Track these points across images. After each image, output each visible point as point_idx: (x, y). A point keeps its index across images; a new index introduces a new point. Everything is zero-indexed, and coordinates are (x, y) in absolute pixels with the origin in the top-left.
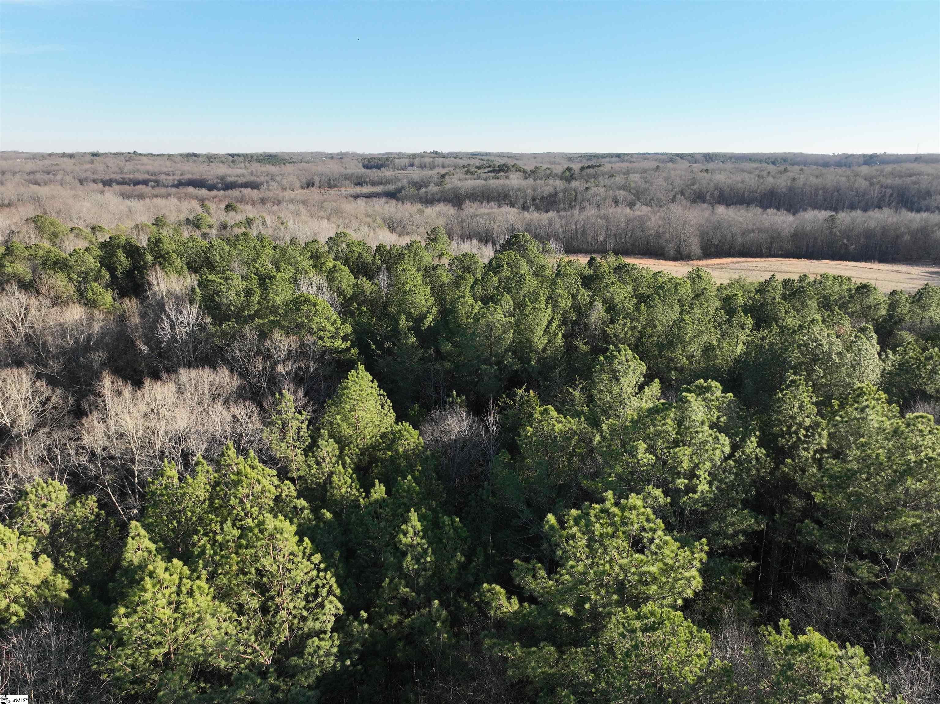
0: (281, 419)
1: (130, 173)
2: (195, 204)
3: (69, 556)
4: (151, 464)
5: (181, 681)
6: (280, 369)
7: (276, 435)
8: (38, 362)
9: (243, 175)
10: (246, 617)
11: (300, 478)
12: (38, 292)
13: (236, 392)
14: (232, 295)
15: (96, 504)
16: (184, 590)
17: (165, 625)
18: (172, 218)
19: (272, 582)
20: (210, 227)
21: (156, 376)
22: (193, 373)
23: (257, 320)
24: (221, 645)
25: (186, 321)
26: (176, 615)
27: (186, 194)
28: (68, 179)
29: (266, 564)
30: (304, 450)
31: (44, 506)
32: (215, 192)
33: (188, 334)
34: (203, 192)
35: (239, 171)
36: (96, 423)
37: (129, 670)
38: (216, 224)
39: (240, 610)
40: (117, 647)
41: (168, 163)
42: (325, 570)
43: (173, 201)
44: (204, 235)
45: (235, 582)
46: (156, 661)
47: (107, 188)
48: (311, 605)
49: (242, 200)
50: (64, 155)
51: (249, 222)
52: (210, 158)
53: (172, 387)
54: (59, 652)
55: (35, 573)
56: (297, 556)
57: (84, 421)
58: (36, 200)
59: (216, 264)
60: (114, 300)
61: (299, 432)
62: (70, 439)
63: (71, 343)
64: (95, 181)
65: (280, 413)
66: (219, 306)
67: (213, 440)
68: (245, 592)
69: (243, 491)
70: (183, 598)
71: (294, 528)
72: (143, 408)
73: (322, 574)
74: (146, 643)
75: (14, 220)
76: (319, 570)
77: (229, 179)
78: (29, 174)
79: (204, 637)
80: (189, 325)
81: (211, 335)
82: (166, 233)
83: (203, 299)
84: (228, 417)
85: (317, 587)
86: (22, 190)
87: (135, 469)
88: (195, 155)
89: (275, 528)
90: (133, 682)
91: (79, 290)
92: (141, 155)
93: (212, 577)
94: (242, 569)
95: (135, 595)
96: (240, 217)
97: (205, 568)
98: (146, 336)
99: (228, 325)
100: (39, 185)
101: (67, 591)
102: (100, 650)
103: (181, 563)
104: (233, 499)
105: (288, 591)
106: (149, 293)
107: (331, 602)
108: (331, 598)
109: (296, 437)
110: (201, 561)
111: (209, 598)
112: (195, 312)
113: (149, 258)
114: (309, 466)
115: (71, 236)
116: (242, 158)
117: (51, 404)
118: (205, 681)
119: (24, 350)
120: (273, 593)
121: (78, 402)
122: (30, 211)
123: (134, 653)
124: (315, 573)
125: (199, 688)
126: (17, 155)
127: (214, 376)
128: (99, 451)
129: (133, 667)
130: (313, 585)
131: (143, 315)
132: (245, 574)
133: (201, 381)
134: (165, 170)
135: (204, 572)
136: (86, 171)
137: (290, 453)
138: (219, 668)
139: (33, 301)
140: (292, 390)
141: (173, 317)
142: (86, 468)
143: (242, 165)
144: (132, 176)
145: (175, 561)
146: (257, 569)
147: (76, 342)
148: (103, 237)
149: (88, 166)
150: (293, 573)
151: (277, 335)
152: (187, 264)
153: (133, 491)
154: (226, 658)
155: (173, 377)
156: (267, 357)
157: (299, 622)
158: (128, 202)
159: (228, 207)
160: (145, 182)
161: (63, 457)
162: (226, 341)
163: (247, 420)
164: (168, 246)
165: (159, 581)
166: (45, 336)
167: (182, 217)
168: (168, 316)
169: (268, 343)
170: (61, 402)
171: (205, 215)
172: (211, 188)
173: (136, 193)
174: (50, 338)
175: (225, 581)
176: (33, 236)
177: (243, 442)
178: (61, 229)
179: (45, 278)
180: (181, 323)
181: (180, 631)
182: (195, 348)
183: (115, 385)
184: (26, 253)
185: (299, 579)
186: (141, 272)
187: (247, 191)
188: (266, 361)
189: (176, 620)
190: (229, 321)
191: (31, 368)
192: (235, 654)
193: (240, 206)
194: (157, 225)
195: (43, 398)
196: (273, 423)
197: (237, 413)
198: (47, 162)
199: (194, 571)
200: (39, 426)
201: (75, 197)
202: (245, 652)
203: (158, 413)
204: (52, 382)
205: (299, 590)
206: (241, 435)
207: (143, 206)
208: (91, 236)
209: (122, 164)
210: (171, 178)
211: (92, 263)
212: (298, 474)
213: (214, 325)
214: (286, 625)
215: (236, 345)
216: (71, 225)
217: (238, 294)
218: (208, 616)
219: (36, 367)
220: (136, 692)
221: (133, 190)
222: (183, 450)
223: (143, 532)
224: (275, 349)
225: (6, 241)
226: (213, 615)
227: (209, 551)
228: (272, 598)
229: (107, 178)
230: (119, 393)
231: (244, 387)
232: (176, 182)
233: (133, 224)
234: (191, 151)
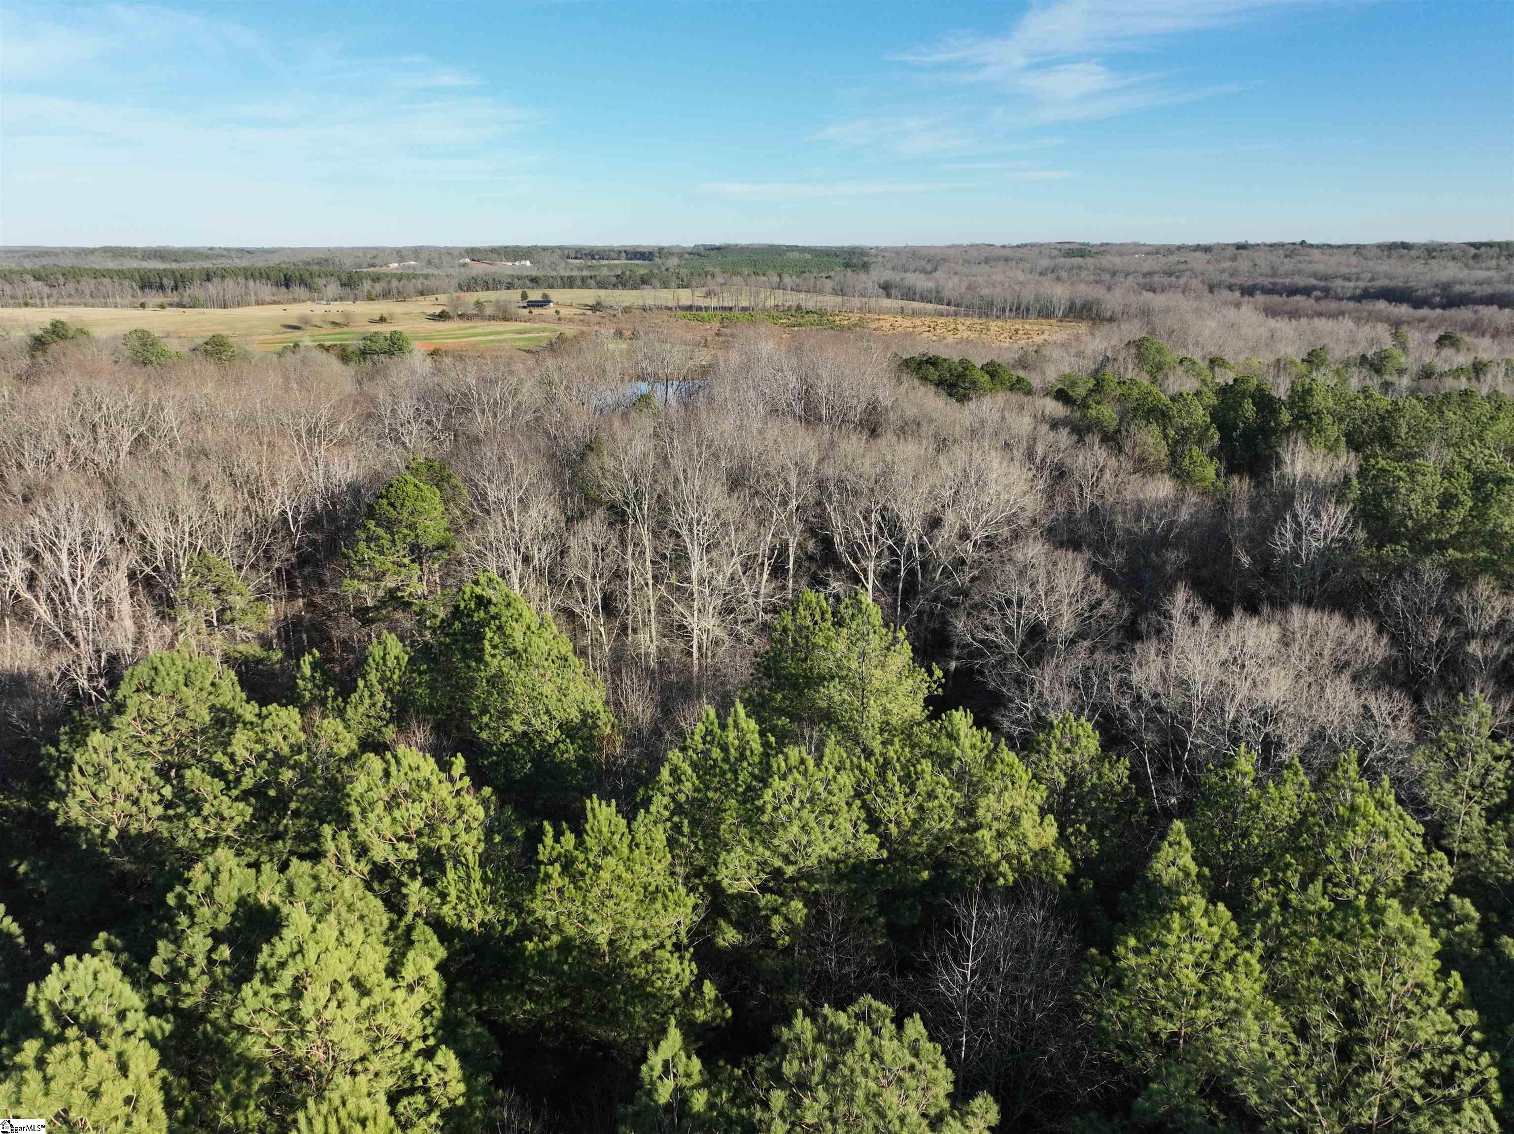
0: (1456, 740)
1: (1287, 275)
2: (1383, 332)
3: (1079, 830)
4: (1214, 740)
5: (1186, 1086)
6: (1474, 648)
7: (1438, 766)
8: (1099, 548)
9: (1489, 282)
10: (1308, 1047)
11: (1465, 855)
12: (1120, 449)
13: (1377, 667)
14: (1416, 500)
15: (1127, 772)
16: (1223, 956)
17: (1184, 993)
18: (1338, 352)
19: (1369, 1015)
20: (1401, 372)
21: (1252, 609)
22: (1312, 618)
23: (1451, 551)
24: (1260, 1070)
25: (1322, 530)
26: (1202, 986)
27: (1370, 313)
28: (1194, 283)
29: (1368, 982)
30: (1487, 809)
31: (1068, 751)
32: (1424, 312)
33: (1321, 553)
34: (1404, 310)
35: (1481, 274)
36: (1152, 655)
37: (1119, 1027)
38: (1415, 368)
39: (1303, 1030)
40: (1112, 987)
41: (1354, 260)
42: (1481, 1047)
43: (1347, 324)
44: (1386, 386)
45: (1305, 983)
46: (1157, 1035)
47: (1246, 298)
48: (1433, 1091)
49: (1476, 328)
50: (1198, 248)
51: (1478, 369)
52: (1432, 251)
53: (1274, 631)
54: (1041, 951)
55: (1037, 835)
56: (1430, 995)
57: (1138, 646)
58: (1145, 313)
59: (1397, 440)
60: (1218, 475)
61: (1486, 774)
62: (1115, 667)
63: (1145, 529)
64: (1231, 288)
65: (1457, 729)
66: (1385, 516)
67: (1319, 736)
68: (1317, 1007)
69: (1355, 839)
70: (1218, 966)
71: (1435, 945)
72: (1224, 653)
73: (1470, 1049)
74: (1151, 1004)
75: (1113, 343)
76: (1467, 1040)
77: (1458, 288)
78: (1145, 275)
79: (1236, 1042)
80: (1325, 537)
81: (1358, 562)
82: (1323, 378)
83: (1363, 497)
84: (1355, 706)
85: (1455, 1066)
86: (1132, 298)
87: (1190, 739)
88: (1405, 246)
89: (1401, 930)
90: (1119, 1047)
91: (1172, 454)
92: (1311, 246)
93: (1268, 957)
94: (1323, 969)
95: (1153, 929)
96: (1463, 359)
97: (1262, 938)
98: (1252, 540)
99: (1393, 551)
100: (1154, 291)
101: (1066, 876)
102: (1090, 979)
103: (1228, 914)
104: (1332, 845)
105: (1395, 1045)
106: (1275, 474)
107: (1477, 1110)
108: (1481, 1102)
109: (1477, 781)
110: (1258, 925)
111: (1257, 987)
112: (1342, 518)
113: (1286, 417)
114: (1490, 842)
115: (1180, 370)
116: (1496, 250)
117: (1100, 611)
118: (1220, 1107)
119: (1086, 528)
120: (1367, 1035)
121: (1135, 615)
122: (1133, 330)
123: (1131, 1007)
124: (1458, 1041)
125: (1209, 1111)
126: (1136, 247)
127: (1347, 630)
128: (1146, 696)
129: (1125, 1026)
130: (1449, 1059)
131: (1255, 507)
132: (1327, 978)
133: (1323, 634)
134: (1345, 270)
135: (1259, 943)
136: (1223, 271)
137: (1458, 806)
138: (1244, 1100)
139: (1113, 463)
140: (1490, 692)
141: (1302, 520)
142: (1125, 716)
143: (1493, 263)
144: (1288, 281)
145: (1221, 907)
146: (1347, 980)
147: (1152, 530)
148: (1224, 377)
149: (1227, 264)
150: (1413, 1021)
151: (1484, 587)
152: (1346, 435)
153: (1178, 770)
154: (1260, 1092)
155: (1279, 616)
156: (1454, 621)
157: (1402, 1108)
158: (1272, 323)
159: (1446, 340)
160: (1307, 291)
161: (1100, 689)
162: (1381, 576)
163: (1389, 722)
164: (1321, 400)
165: (1191, 925)
166: (1115, 513)
167: (1354, 352)
168: (1295, 517)
169: (1462, 598)
170: (1114, 610)
171: (1397, 352)
172: (1418, 303)
173: (1288, 308)
174: (1120, 519)
175: (1289, 972)
176: (1130, 367)
177: (1371, 755)
178: (1168, 359)
179: (1133, 428)
180: (1314, 531)
181: (1203, 1013)
182: (1325, 577)
183: (1190, 605)
184: (1119, 391)
185: (1423, 1036)
186: (1266, 438)
187: (1488, 312)
188: (1449, 628)
189: (1199, 993)
190: (1396, 543)
191: (1088, 554)
192: (1275, 1095)
193: (1467, 338)
194: (1309, 362)
195: (1093, 599)
196: (1439, 744)
197: (1373, 705)
198: (1173, 259)
199: (1245, 934)
200: (1081, 635)
201: (1197, 310)
202: (1293, 1102)
203: (1243, 666)
204: (1110, 580)
205: (1416, 1054)
206: (1370, 743)
207: (1295, 330)
208: (1206, 372)
209: (1277, 261)
210: (1352, 284)
211: (1200, 415)
212: (1463, 847)
213: (1368, 546)
214: (1376, 1099)
215: (1400, 587)
216: (1182, 353)
217: (1426, 501)
218: (1249, 1014)
219: (1094, 554)
220: (1120, 1063)
221: (1286, 303)
222: (1267, 735)
223: (1186, 843)
224: (1474, 610)
225: (1097, 371)
226: (1257, 1017)
227: (1276, 916)
228: (1364, 1041)
229: (1251, 282)
230: (1194, 620)
231: (1396, 661)
232: (1358, 291)
233: (1272, 358)
234: (1399, 239)
